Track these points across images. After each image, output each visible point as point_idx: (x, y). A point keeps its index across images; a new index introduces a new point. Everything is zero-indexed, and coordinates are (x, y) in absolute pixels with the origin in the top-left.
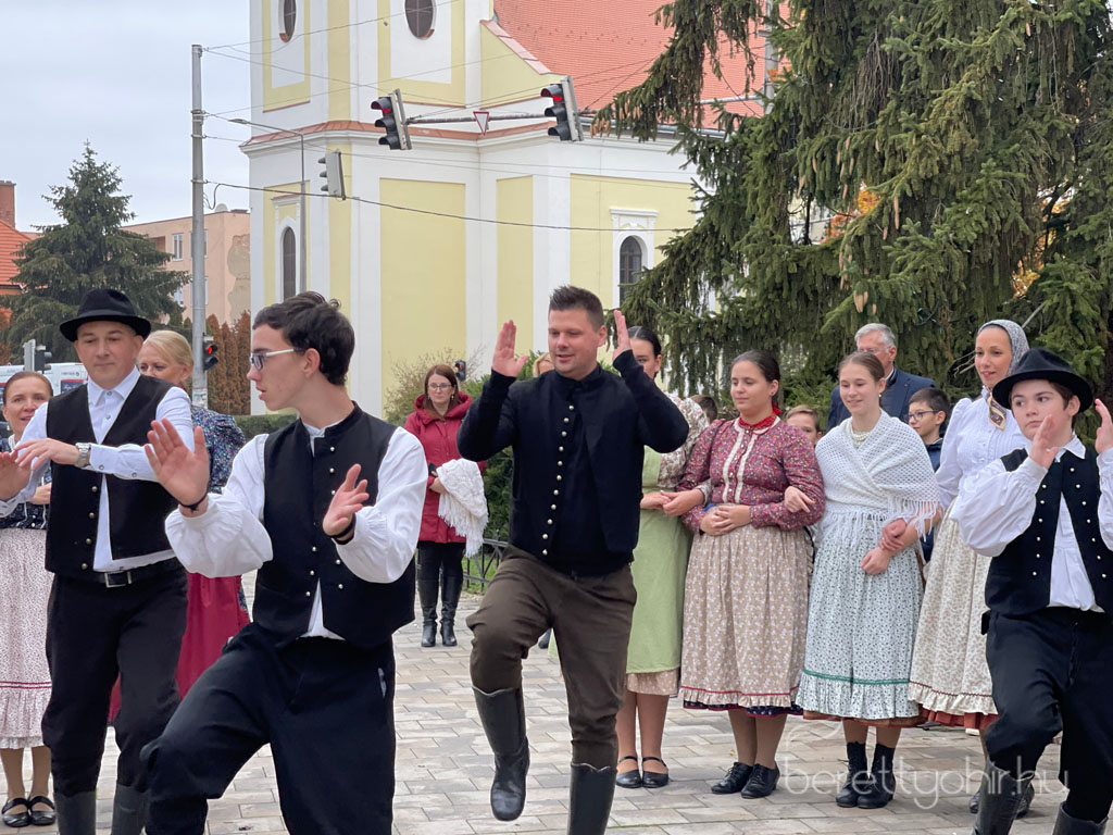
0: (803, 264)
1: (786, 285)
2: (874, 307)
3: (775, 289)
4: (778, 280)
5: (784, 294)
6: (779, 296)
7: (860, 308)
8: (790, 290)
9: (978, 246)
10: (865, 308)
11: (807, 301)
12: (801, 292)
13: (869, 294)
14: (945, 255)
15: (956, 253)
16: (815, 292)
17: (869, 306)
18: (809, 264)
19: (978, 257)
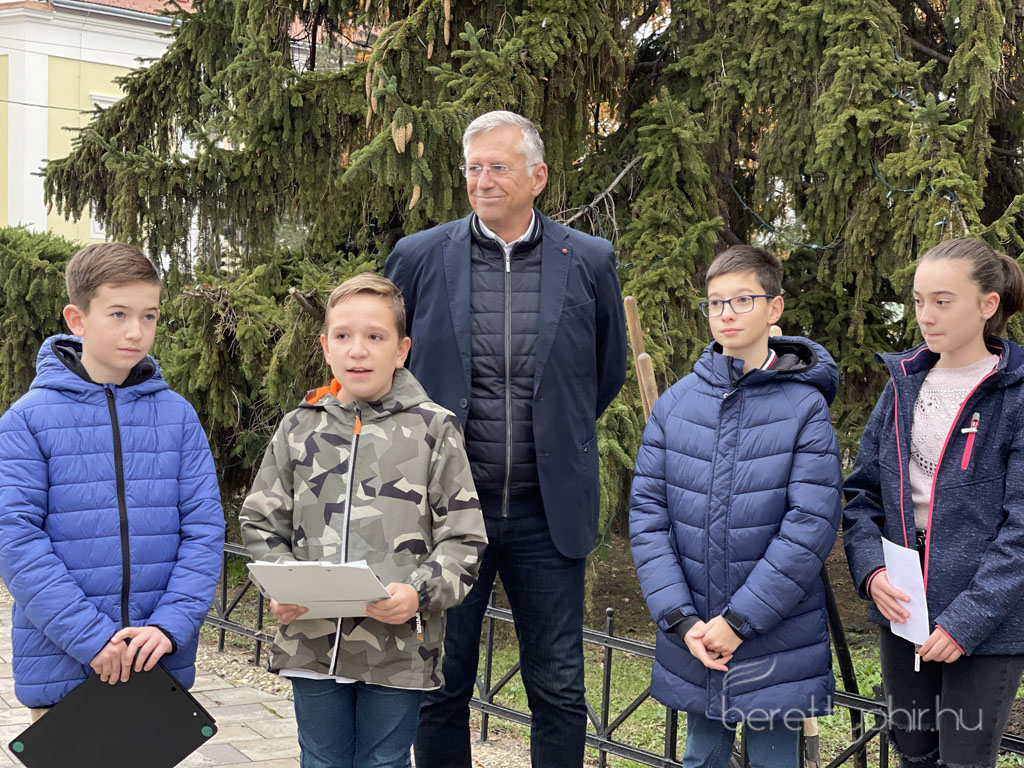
0: (312, 96)
1: (287, 124)
2: (421, 146)
3: (273, 127)
4: (276, 115)
5: (285, 135)
6: (278, 139)
7: (400, 146)
8: (293, 130)
9: (557, 71)
10: (408, 146)
11: (316, 148)
12: (308, 134)
13: (414, 128)
14: (516, 81)
15: (530, 81)
16: (326, 135)
17: (414, 144)
18: (319, 97)
19: (557, 89)
